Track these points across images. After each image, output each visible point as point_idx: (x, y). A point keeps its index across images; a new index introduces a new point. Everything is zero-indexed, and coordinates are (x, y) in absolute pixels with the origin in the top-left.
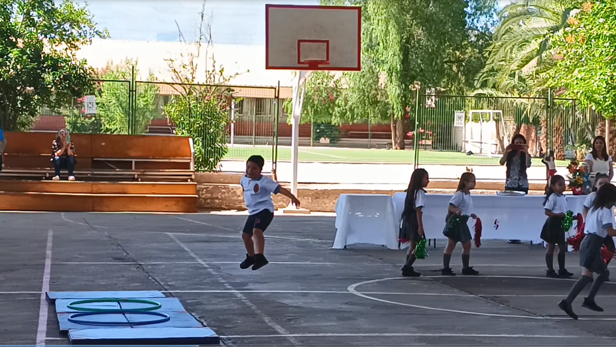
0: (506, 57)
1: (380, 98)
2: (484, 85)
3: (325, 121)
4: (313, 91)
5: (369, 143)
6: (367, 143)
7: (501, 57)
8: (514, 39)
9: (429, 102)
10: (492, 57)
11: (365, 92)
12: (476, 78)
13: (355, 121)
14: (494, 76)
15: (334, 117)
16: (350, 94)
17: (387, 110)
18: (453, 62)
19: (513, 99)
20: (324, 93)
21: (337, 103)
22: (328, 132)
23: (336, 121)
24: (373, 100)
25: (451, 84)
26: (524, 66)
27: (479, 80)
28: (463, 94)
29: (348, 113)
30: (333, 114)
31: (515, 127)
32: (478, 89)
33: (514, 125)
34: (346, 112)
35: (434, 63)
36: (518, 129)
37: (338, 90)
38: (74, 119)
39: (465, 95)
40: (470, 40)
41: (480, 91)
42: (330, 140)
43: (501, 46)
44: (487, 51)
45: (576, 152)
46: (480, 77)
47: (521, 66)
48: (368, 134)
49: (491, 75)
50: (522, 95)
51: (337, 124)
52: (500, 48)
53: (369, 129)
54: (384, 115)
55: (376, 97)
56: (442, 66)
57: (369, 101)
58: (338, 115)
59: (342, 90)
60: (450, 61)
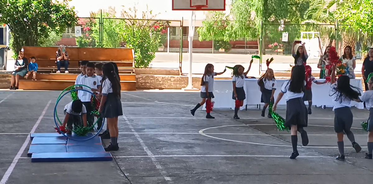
0: (321, 2)
1: (252, 26)
2: (310, 17)
3: (220, 39)
4: (213, 22)
5: (245, 51)
6: (243, 51)
7: (318, 1)
9: (280, 28)
10: (313, 2)
11: (243, 22)
12: (305, 14)
13: (237, 39)
14: (315, 13)
15: (225, 37)
16: (234, 23)
17: (255, 32)
18: (293, 5)
19: (326, 26)
20: (219, 23)
21: (226, 28)
22: (224, 45)
23: (226, 39)
24: (248, 27)
25: (292, 17)
26: (331, 6)
28: (299, 23)
29: (233, 34)
30: (225, 35)
31: (329, 41)
33: (328, 40)
34: (232, 34)
35: (282, 6)
36: (331, 42)
37: (227, 21)
38: (80, 39)
39: (300, 24)
41: (307, 21)
42: (225, 50)
45: (362, 55)
46: (307, 13)
47: (329, 7)
48: (245, 46)
49: (313, 12)
50: (331, 23)
51: (227, 41)
53: (245, 44)
54: (254, 35)
55: (249, 25)
56: (287, 7)
57: (245, 28)
58: (227, 35)
59: (230, 22)
60: (291, 4)
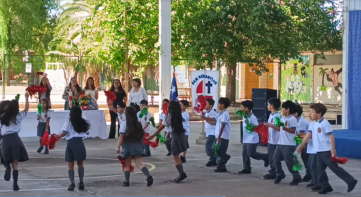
0: (65, 33)
2: (54, 48)
7: (62, 33)
8: (69, 23)
9: (24, 58)
10: (56, 33)
12: (49, 45)
14: (59, 44)
18: (37, 36)
19: (71, 57)
25: (36, 48)
26: (74, 38)
27: (50, 46)
28: (43, 54)
32: (50, 51)
33: (73, 71)
35: (26, 36)
36: (76, 74)
39: (44, 55)
40: (46, 23)
41: (51, 52)
43: (61, 27)
44: (55, 29)
45: (106, 86)
46: (51, 44)
47: (73, 38)
49: (58, 43)
50: (76, 54)
52: (61, 28)
56: (30, 38)
60: (35, 35)
